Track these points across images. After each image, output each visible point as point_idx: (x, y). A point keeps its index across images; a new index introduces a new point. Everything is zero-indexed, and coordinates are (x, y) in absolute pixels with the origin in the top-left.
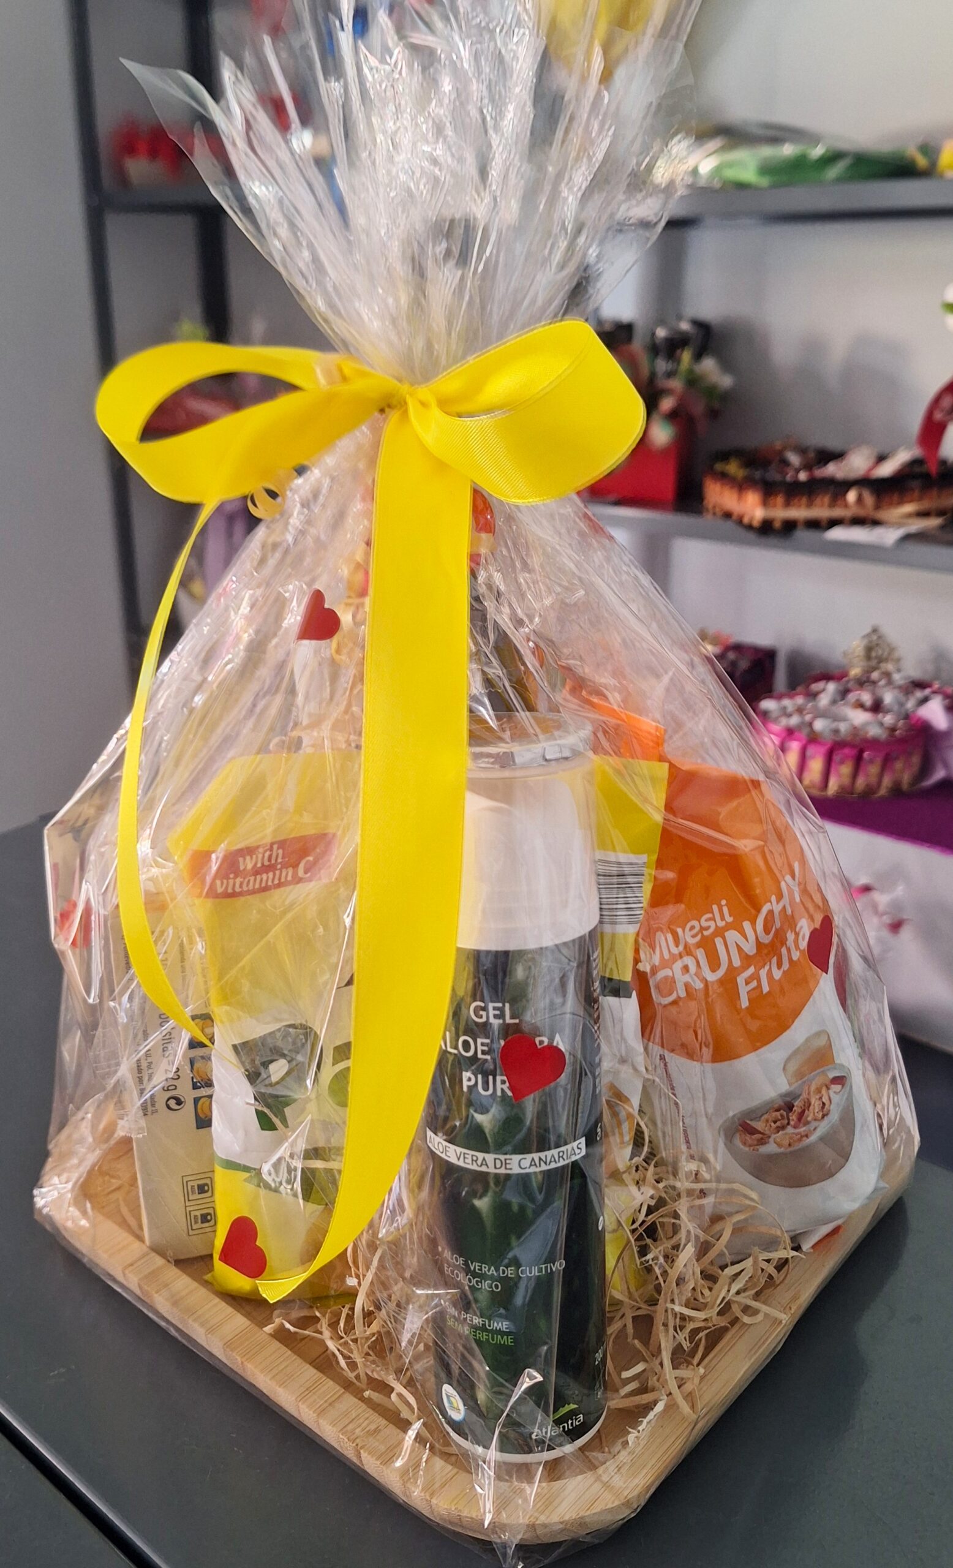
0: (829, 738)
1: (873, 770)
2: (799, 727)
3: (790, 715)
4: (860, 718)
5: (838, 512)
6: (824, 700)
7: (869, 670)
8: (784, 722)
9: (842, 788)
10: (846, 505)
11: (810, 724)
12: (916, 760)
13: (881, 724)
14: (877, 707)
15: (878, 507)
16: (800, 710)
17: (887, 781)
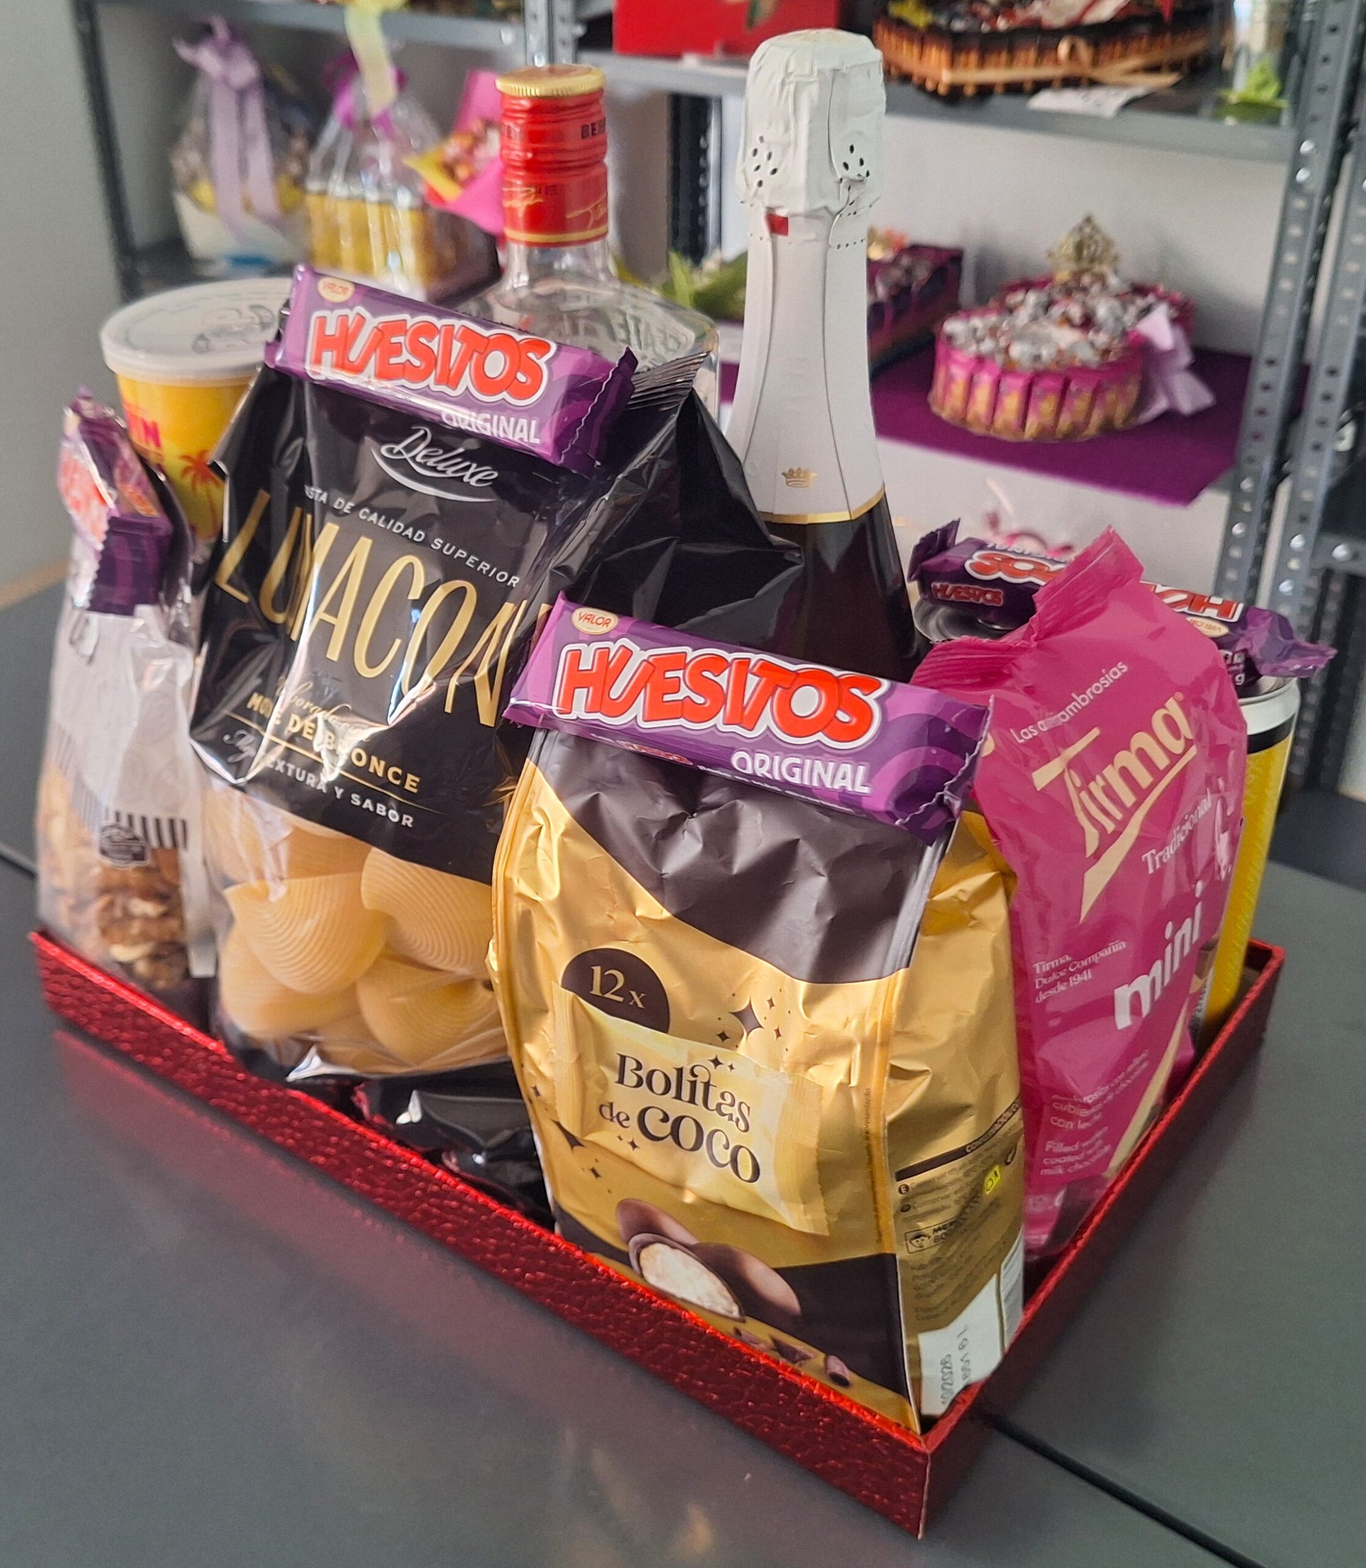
0: (1026, 365)
1: (1080, 404)
2: (992, 355)
3: (979, 341)
4: (1067, 337)
5: (1046, 71)
6: (1023, 316)
7: (1077, 275)
8: (973, 349)
9: (1043, 431)
10: (1056, 62)
11: (1006, 350)
12: (1132, 388)
13: (1092, 344)
14: (1087, 323)
15: (1095, 63)
16: (993, 332)
17: (1097, 418)
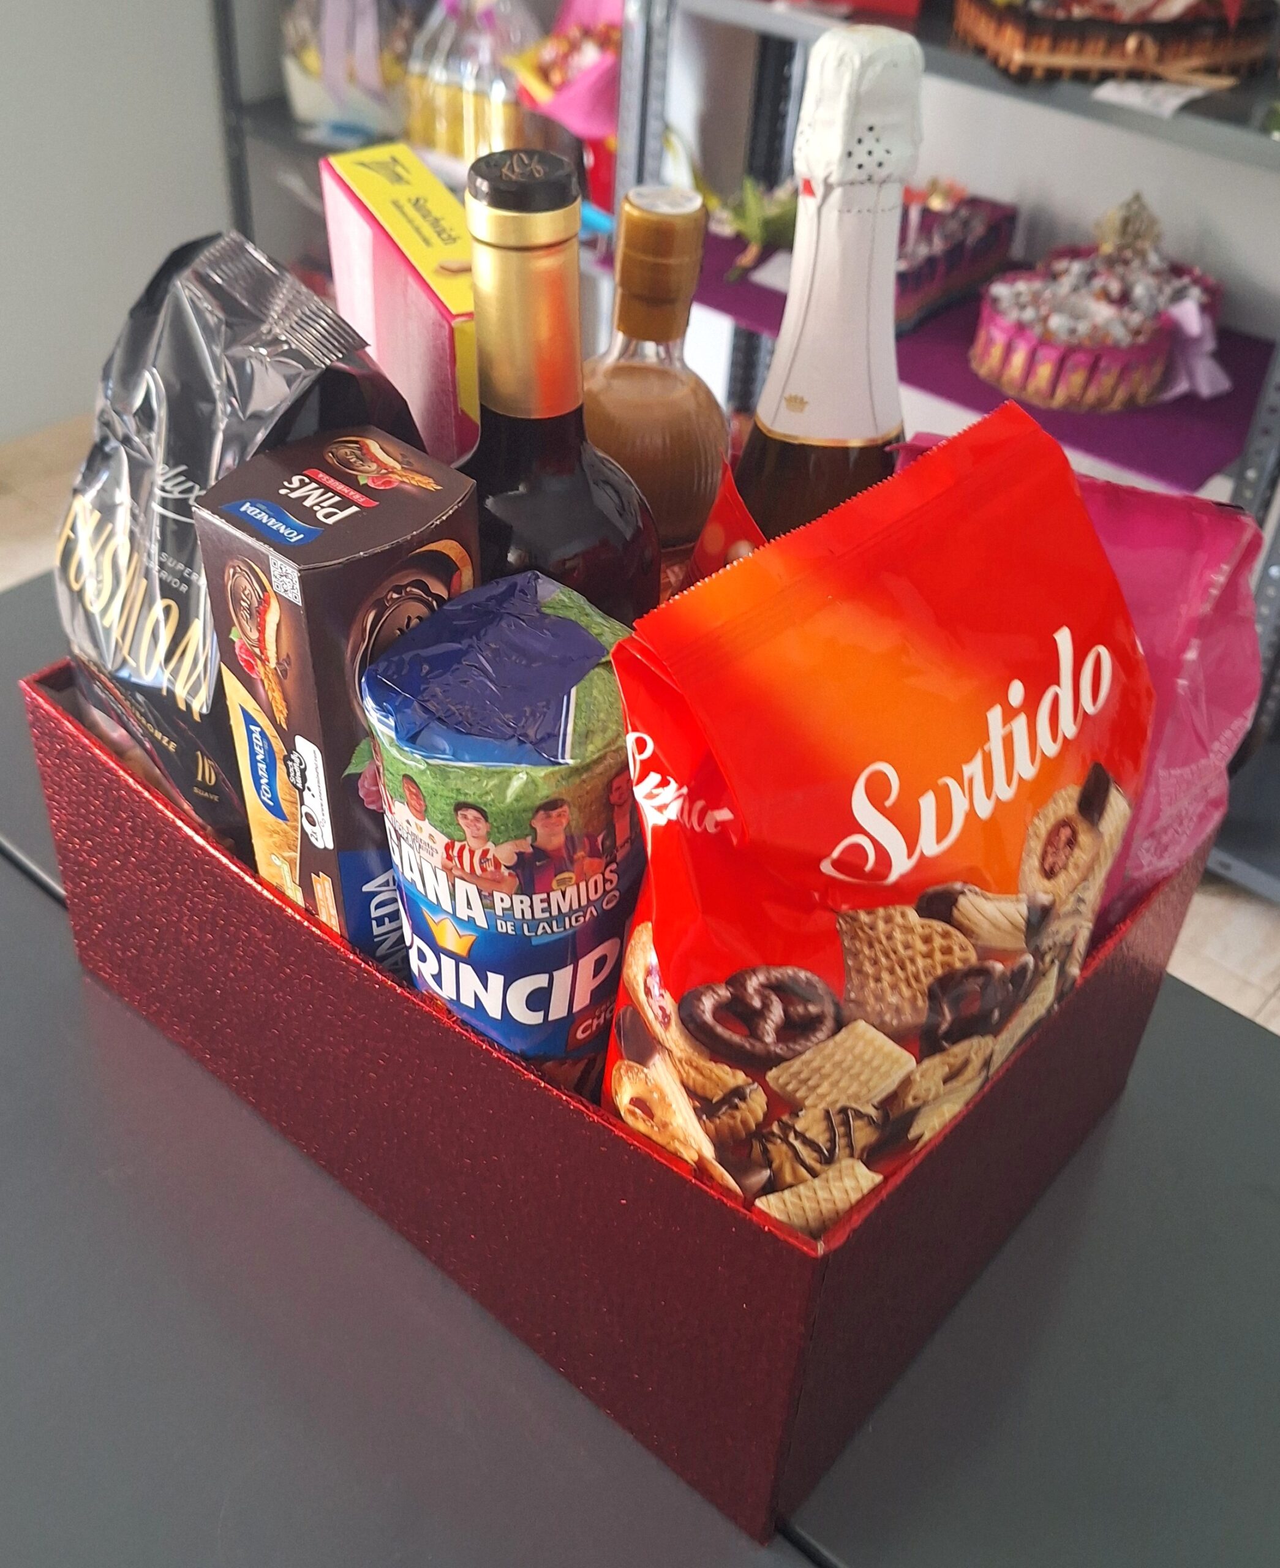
0: (1063, 337)
1: (1107, 380)
2: (1032, 323)
3: (1022, 307)
4: (1103, 313)
5: (1113, 62)
6: (1065, 285)
7: (1121, 248)
8: (1013, 316)
9: (1071, 401)
10: (1123, 54)
11: (1045, 320)
12: (1157, 370)
13: (1125, 324)
14: (1124, 299)
15: (1160, 59)
16: (1036, 299)
17: (1121, 395)
